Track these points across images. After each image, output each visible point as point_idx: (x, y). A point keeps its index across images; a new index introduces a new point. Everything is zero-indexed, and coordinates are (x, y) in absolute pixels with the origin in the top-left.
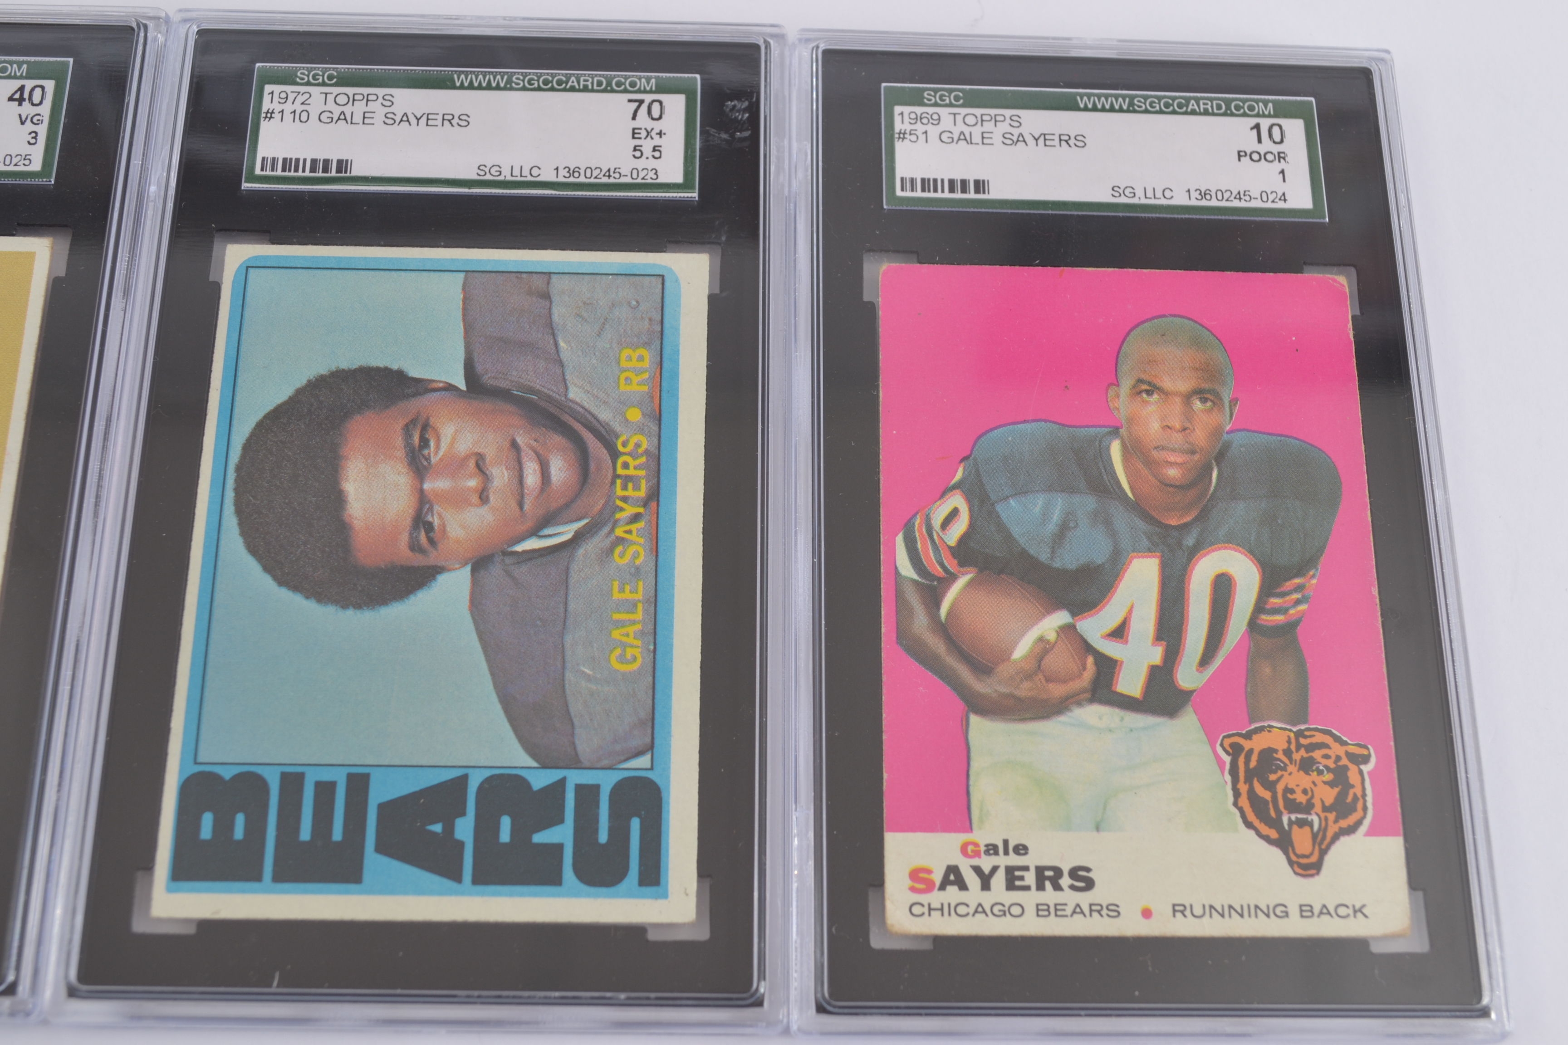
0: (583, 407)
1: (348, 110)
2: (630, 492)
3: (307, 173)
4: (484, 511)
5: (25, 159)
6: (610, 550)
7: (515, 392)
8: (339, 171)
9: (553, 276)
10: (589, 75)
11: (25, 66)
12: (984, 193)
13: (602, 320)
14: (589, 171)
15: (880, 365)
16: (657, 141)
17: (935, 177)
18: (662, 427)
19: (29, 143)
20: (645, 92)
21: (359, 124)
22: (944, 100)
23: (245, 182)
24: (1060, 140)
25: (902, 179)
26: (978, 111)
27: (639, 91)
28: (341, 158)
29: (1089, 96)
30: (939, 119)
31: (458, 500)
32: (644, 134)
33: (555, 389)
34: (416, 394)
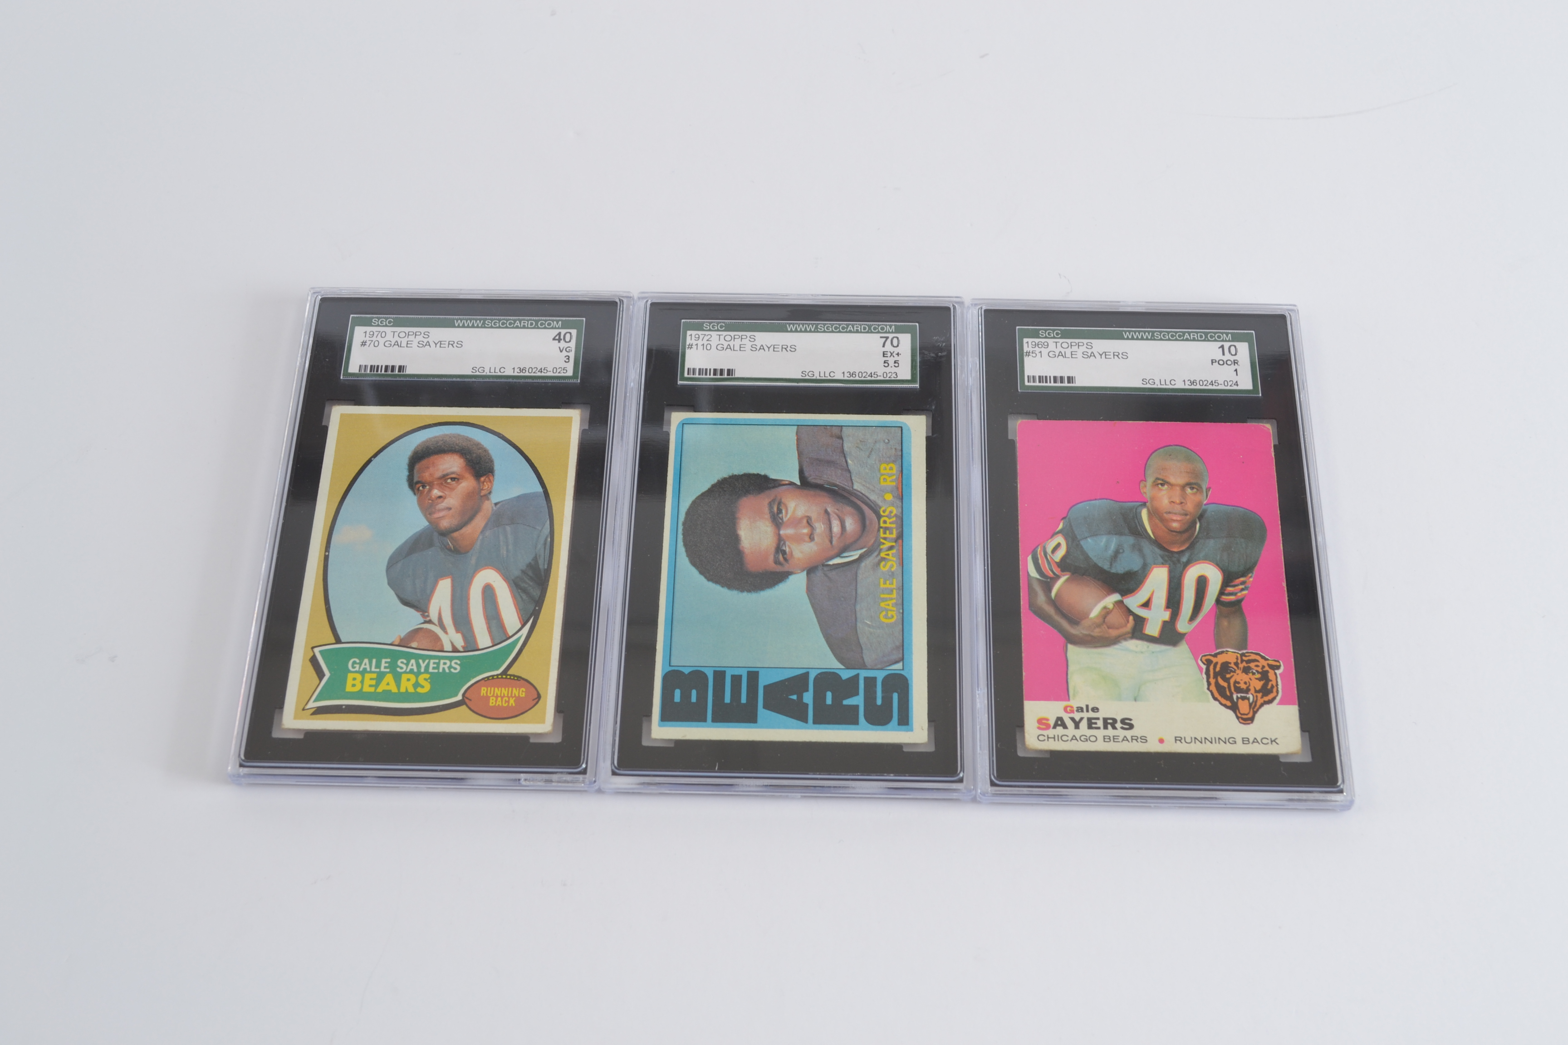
0: (862, 493)
1: (731, 343)
2: (887, 535)
3: (712, 376)
4: (812, 544)
5: (564, 370)
6: (878, 564)
7: (826, 486)
8: (728, 374)
9: (844, 428)
10: (859, 324)
11: (560, 322)
12: (1073, 383)
13: (870, 449)
14: (860, 374)
16: (896, 358)
17: (1046, 375)
19: (565, 361)
20: (889, 332)
21: (737, 351)
22: (1050, 335)
23: (679, 381)
24: (1114, 354)
25: (1028, 376)
26: (1069, 341)
27: (886, 332)
28: (729, 368)
29: (1129, 332)
30: (1048, 345)
31: (798, 539)
32: (889, 354)
33: (847, 485)
34: (774, 487)
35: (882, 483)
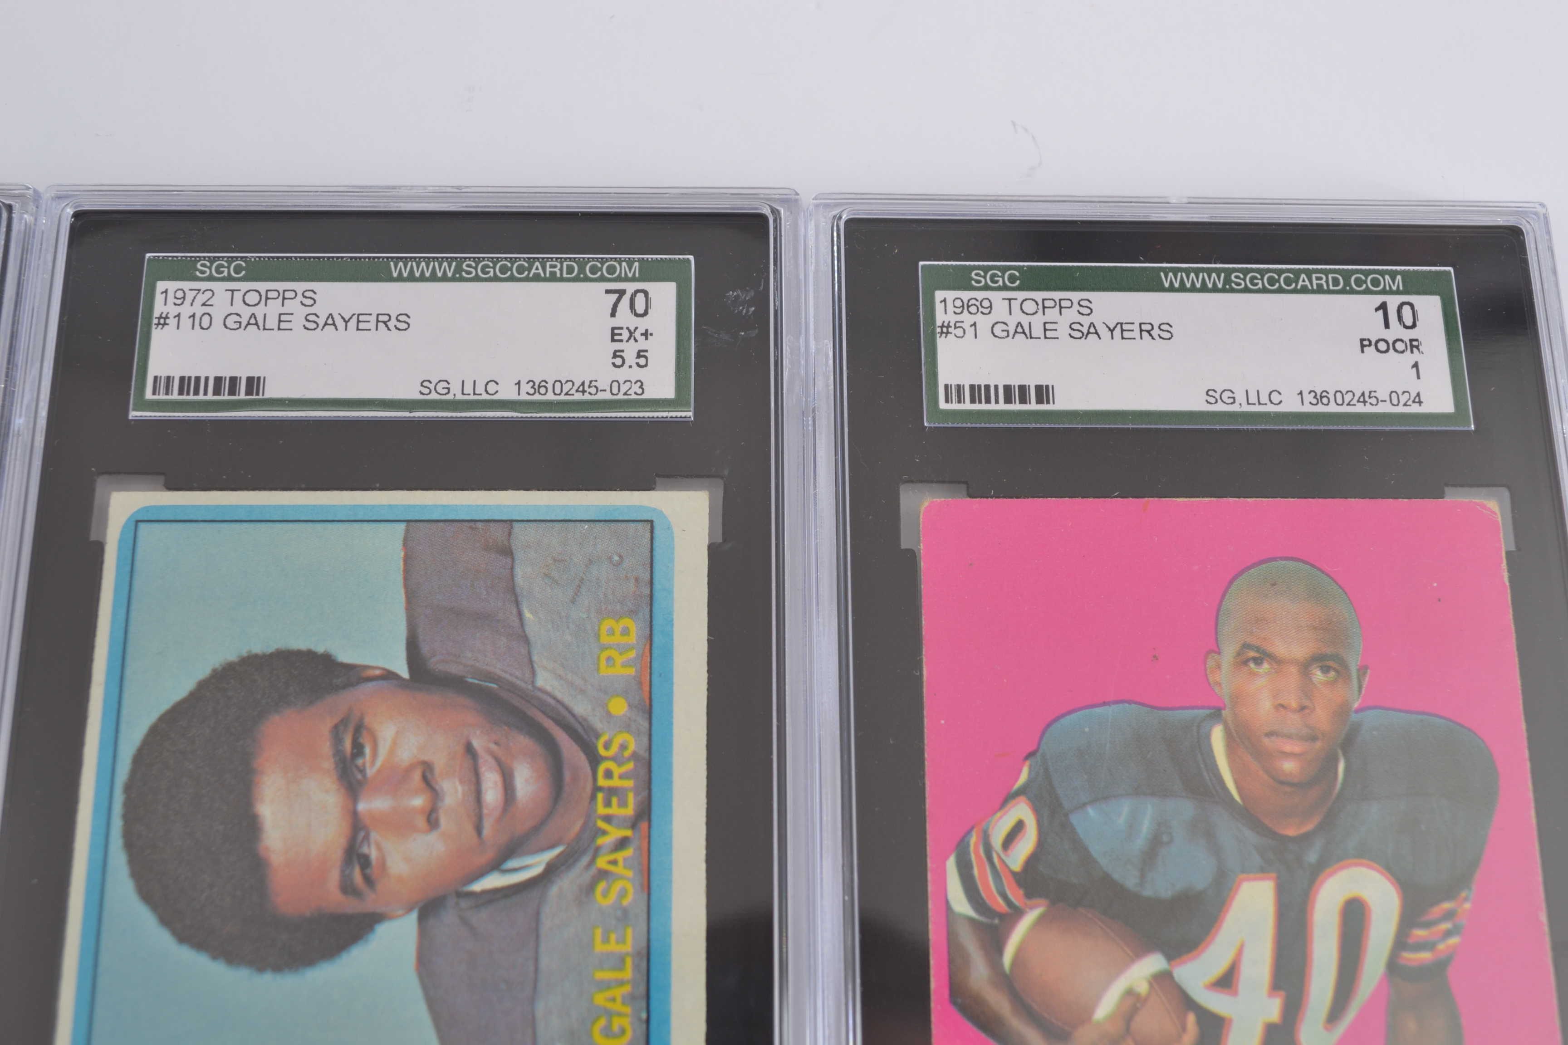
0: (555, 698)
1: (259, 311)
2: (614, 810)
3: (210, 397)
4: (433, 838)
6: (591, 888)
7: (470, 680)
8: (249, 392)
9: (515, 525)
10: (557, 258)
12: (1048, 402)
13: (577, 582)
14: (558, 385)
15: (924, 633)
16: (642, 344)
17: (987, 383)
18: (654, 721)
20: (626, 279)
21: (273, 329)
22: (997, 282)
23: (134, 410)
24: (1141, 331)
25: (946, 386)
26: (1039, 295)
27: (619, 279)
28: (251, 375)
29: (1175, 271)
30: (991, 307)
31: (400, 824)
32: (625, 335)
33: (520, 676)
34: (348, 685)
35: (605, 670)
